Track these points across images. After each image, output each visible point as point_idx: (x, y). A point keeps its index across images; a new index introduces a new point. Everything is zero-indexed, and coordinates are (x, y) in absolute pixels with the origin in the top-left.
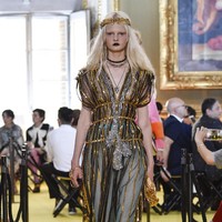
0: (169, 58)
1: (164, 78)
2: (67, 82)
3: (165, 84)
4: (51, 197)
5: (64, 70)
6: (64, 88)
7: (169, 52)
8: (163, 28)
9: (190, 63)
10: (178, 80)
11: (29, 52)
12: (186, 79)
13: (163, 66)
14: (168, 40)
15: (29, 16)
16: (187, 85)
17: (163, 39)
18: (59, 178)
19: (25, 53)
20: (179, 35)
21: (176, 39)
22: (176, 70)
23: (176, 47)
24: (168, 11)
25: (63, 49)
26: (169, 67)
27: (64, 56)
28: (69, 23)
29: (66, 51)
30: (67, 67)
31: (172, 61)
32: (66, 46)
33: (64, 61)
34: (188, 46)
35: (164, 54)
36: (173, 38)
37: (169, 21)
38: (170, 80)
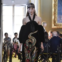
0: (55, 19)
3: (53, 26)
4: (19, 59)
7: (55, 17)
8: (53, 10)
9: (61, 21)
10: (57, 25)
11: (13, 16)
12: (60, 25)
13: (53, 21)
14: (55, 13)
15: (14, 6)
16: (60, 27)
17: (53, 13)
19: (12, 17)
20: (58, 12)
21: (57, 13)
22: (57, 22)
23: (57, 16)
24: (55, 5)
26: (55, 22)
28: (25, 8)
32: (24, 15)
34: (60, 16)
35: (53, 18)
36: (56, 13)
37: (55, 8)
38: (55, 25)
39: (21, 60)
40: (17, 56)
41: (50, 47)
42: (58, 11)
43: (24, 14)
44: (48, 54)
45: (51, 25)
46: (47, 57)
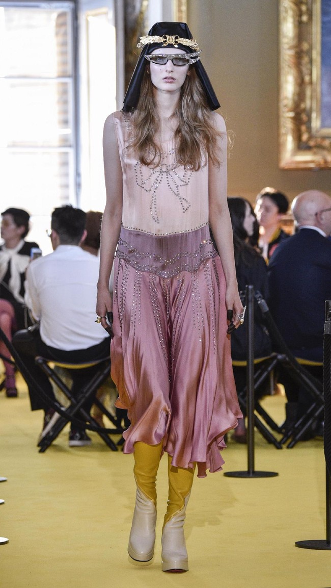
0: (300, 96)
1: (289, 142)
2: (71, 151)
3: (290, 155)
4: (35, 407)
5: (66, 122)
6: (65, 164)
7: (301, 84)
8: (288, 29)
10: (320, 147)
13: (287, 115)
14: (300, 55)
17: (287, 54)
18: (52, 365)
20: (323, 44)
21: (316, 55)
22: (316, 123)
23: (316, 72)
25: (63, 75)
26: (301, 119)
27: (65, 92)
28: (76, 18)
29: (70, 81)
30: (71, 117)
31: (307, 103)
32: (70, 68)
33: (65, 102)
35: (289, 87)
36: (309, 52)
37: (300, 14)
38: (301, 146)
39: (49, 414)
40: (22, 385)
41: (266, 308)
42: (323, 35)
43: (64, 63)
44: (257, 367)
45: (276, 148)
46: (252, 388)
